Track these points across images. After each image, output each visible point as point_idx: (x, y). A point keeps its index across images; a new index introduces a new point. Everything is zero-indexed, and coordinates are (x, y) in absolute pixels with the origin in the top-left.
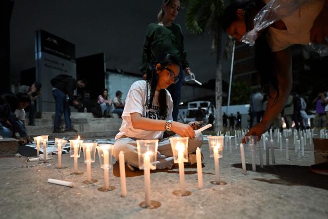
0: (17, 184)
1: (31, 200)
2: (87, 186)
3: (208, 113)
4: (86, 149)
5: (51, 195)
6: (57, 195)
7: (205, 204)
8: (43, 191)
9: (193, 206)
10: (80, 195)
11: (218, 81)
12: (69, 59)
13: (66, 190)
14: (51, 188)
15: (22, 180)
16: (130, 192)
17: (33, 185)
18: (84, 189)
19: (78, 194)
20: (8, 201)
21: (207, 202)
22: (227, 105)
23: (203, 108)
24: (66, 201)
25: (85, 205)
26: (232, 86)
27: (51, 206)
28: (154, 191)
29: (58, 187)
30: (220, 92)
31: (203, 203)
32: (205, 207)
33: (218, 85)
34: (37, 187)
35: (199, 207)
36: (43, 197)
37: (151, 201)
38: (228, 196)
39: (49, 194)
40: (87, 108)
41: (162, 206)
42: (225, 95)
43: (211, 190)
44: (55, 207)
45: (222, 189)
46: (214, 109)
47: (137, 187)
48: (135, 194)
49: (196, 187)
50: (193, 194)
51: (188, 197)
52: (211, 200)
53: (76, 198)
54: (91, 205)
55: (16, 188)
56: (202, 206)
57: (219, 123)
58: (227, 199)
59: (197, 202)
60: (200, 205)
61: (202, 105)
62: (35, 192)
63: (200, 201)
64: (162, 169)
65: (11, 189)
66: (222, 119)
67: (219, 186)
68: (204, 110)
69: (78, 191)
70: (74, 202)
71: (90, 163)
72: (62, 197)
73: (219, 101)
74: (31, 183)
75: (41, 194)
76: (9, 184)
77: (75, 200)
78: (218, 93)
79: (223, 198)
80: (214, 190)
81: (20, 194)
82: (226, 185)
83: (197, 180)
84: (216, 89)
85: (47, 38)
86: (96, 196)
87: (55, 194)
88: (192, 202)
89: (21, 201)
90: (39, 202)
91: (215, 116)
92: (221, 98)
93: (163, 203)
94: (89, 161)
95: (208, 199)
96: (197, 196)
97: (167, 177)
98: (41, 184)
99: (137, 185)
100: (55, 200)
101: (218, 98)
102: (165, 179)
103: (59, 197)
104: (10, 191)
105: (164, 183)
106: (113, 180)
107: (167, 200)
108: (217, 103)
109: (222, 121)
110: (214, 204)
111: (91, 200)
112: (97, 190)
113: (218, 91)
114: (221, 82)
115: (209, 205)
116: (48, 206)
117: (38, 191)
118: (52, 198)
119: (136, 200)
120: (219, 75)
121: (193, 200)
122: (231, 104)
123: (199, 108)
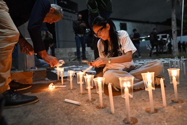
0: (47, 103)
1: (55, 116)
2: (89, 104)
3: (167, 41)
4: (87, 80)
5: (67, 112)
6: (70, 112)
7: (168, 120)
8: (62, 109)
9: (160, 122)
10: (84, 112)
11: (173, 20)
12: (74, 13)
13: (76, 108)
14: (67, 106)
15: (49, 100)
16: (117, 110)
17: (55, 103)
18: (87, 107)
19: (83, 111)
20: (41, 117)
21: (170, 119)
22: (180, 35)
23: (163, 39)
24: (76, 117)
25: (88, 120)
26: (183, 22)
27: (67, 121)
28: (133, 109)
29: (71, 105)
30: (175, 28)
31: (167, 119)
32: (168, 123)
33: (174, 23)
34: (58, 106)
35: (164, 123)
36: (62, 114)
37: (131, 118)
38: (185, 113)
39: (65, 111)
40: (87, 44)
41: (139, 123)
42: (179, 29)
43: (172, 107)
44: (69, 122)
45: (180, 107)
46: (172, 39)
47: (121, 105)
48: (120, 111)
49: (162, 105)
50: (159, 111)
51: (156, 114)
52: (173, 117)
53: (82, 114)
54: (92, 121)
55: (46, 106)
56: (167, 122)
57: (176, 50)
58: (184, 116)
59: (162, 118)
60: (165, 122)
61: (163, 37)
62: (57, 110)
63: (165, 117)
64: (137, 89)
65: (43, 107)
66: (177, 47)
67: (178, 104)
68: (165, 40)
69: (84, 109)
70: (81, 118)
71: (90, 89)
72: (74, 113)
73: (175, 34)
74: (55, 102)
75: (61, 111)
76: (42, 103)
77: (82, 117)
78: (174, 29)
79: (181, 116)
80: (174, 107)
81: (48, 111)
82: (183, 104)
83: (162, 98)
84: (172, 27)
85: (61, 1)
86: (95, 113)
87: (69, 111)
88: (160, 119)
89: (49, 117)
90: (60, 118)
91: (172, 44)
92: (176, 32)
93: (139, 119)
94: (89, 88)
95: (170, 116)
96: (162, 113)
97: (141, 96)
98: (61, 103)
99: (121, 104)
100: (69, 116)
101: (174, 32)
102: (140, 98)
103: (72, 114)
104: (42, 108)
105: (139, 102)
106: (105, 99)
107: (142, 116)
108: (173, 36)
109: (178, 48)
110: (175, 120)
111: (91, 117)
112: (95, 108)
113: (174, 28)
114: (176, 21)
115: (172, 122)
116: (65, 121)
117: (59, 109)
118: (67, 114)
119: (121, 117)
120: (174, 16)
121: (160, 117)
122: (183, 35)
123: (161, 39)
